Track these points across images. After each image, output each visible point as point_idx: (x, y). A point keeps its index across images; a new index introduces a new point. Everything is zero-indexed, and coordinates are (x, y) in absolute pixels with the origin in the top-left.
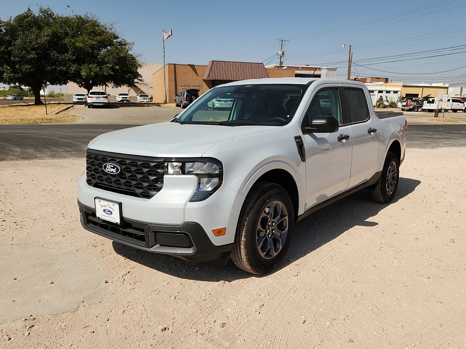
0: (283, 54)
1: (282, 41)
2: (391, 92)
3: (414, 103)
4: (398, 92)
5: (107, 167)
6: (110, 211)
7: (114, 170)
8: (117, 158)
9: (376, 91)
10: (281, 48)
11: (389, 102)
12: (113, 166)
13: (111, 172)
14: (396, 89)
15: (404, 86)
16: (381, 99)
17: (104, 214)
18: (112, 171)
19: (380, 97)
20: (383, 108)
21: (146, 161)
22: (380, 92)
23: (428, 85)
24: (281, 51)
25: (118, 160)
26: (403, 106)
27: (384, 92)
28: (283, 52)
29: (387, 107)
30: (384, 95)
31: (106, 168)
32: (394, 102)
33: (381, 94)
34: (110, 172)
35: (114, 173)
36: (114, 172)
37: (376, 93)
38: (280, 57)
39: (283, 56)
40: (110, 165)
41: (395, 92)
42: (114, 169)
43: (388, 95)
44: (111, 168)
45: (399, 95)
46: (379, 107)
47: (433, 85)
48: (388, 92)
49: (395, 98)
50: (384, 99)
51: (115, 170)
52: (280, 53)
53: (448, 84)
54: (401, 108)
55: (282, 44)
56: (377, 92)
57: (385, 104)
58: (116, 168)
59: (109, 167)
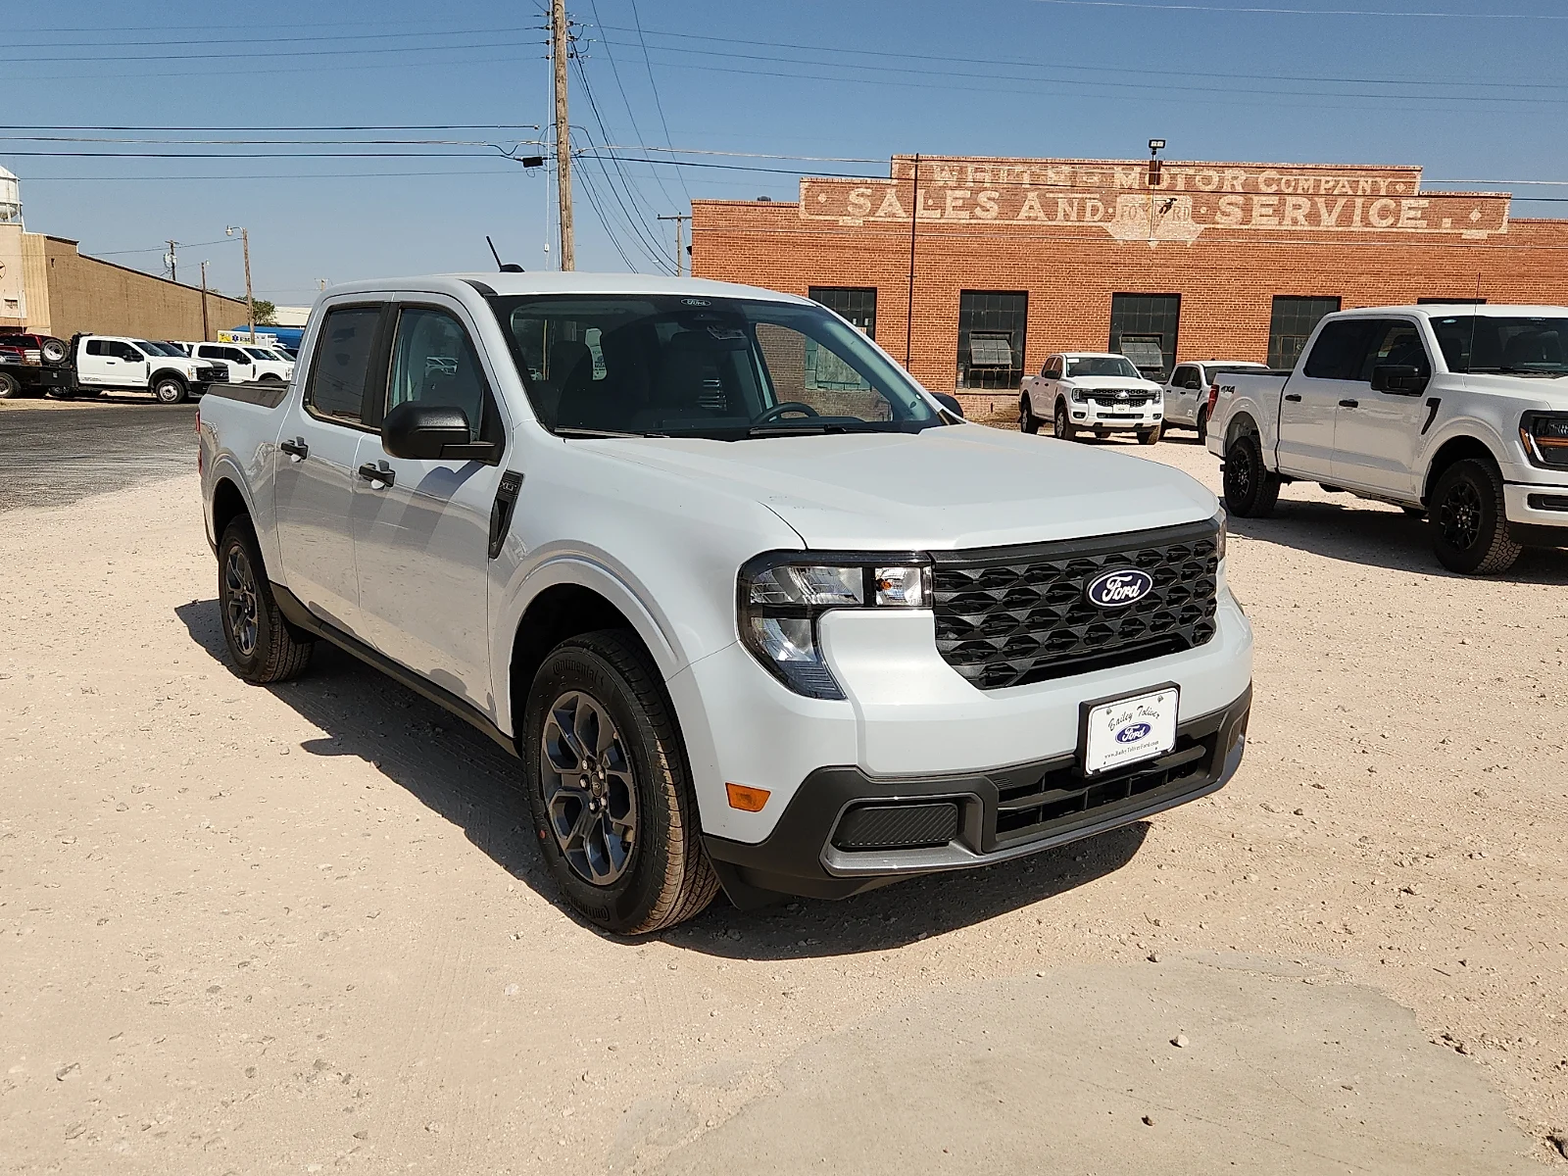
5: (1109, 586)
6: (1142, 726)
7: (1132, 591)
8: (1129, 548)
12: (1130, 578)
13: (1123, 601)
17: (1125, 746)
18: (1127, 596)
25: (1132, 557)
31: (1106, 591)
34: (1120, 601)
35: (1133, 598)
36: (1131, 596)
40: (1119, 579)
42: (1133, 587)
44: (1124, 583)
51: (1136, 587)
58: (1140, 581)
59: (1116, 586)
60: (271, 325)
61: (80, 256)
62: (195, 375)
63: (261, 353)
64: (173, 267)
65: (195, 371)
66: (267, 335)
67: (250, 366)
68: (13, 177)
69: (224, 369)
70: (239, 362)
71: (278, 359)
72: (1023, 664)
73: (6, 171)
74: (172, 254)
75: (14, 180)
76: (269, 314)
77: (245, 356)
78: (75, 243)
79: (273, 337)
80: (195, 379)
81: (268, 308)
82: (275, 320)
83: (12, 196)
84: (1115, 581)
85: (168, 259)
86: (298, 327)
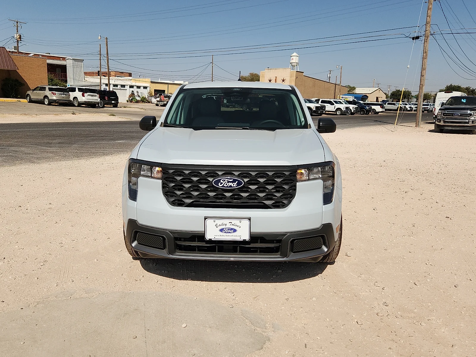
0: (20, 38)
1: (17, 22)
2: (141, 87)
3: (167, 99)
4: (148, 88)
5: (222, 181)
6: (232, 229)
8: (235, 171)
9: (127, 85)
10: (16, 31)
11: (140, 97)
12: (232, 180)
14: (145, 85)
15: (152, 82)
16: (133, 94)
19: (131, 92)
20: (135, 103)
21: (279, 170)
22: (131, 87)
23: (171, 82)
24: (18, 35)
25: (236, 173)
26: (158, 101)
27: (135, 87)
28: (20, 35)
29: (139, 102)
30: (135, 89)
32: (145, 98)
33: (132, 89)
34: (227, 187)
35: (234, 187)
36: (233, 186)
37: (127, 87)
38: (16, 41)
39: (21, 40)
40: (227, 180)
41: (145, 88)
43: (138, 90)
44: (230, 181)
45: (149, 91)
46: (131, 102)
47: (176, 82)
48: (139, 87)
49: (145, 93)
50: (136, 94)
51: (235, 184)
52: (16, 36)
53: (187, 82)
54: (156, 103)
55: (17, 25)
56: (129, 86)
57: (137, 99)
58: (237, 182)
59: (225, 182)
60: (354, 94)
61: (304, 76)
62: (315, 108)
63: (338, 102)
64: (330, 77)
65: (315, 107)
66: (351, 96)
67: (334, 106)
68: (298, 55)
69: (325, 107)
70: (331, 105)
71: (343, 104)
72: (188, 201)
73: (296, 54)
74: (330, 74)
75: (298, 56)
76: (354, 90)
77: (333, 103)
78: (303, 72)
79: (353, 97)
80: (315, 110)
81: (354, 88)
82: (355, 92)
83: (297, 60)
84: (224, 180)
85: (329, 75)
86: (362, 94)
